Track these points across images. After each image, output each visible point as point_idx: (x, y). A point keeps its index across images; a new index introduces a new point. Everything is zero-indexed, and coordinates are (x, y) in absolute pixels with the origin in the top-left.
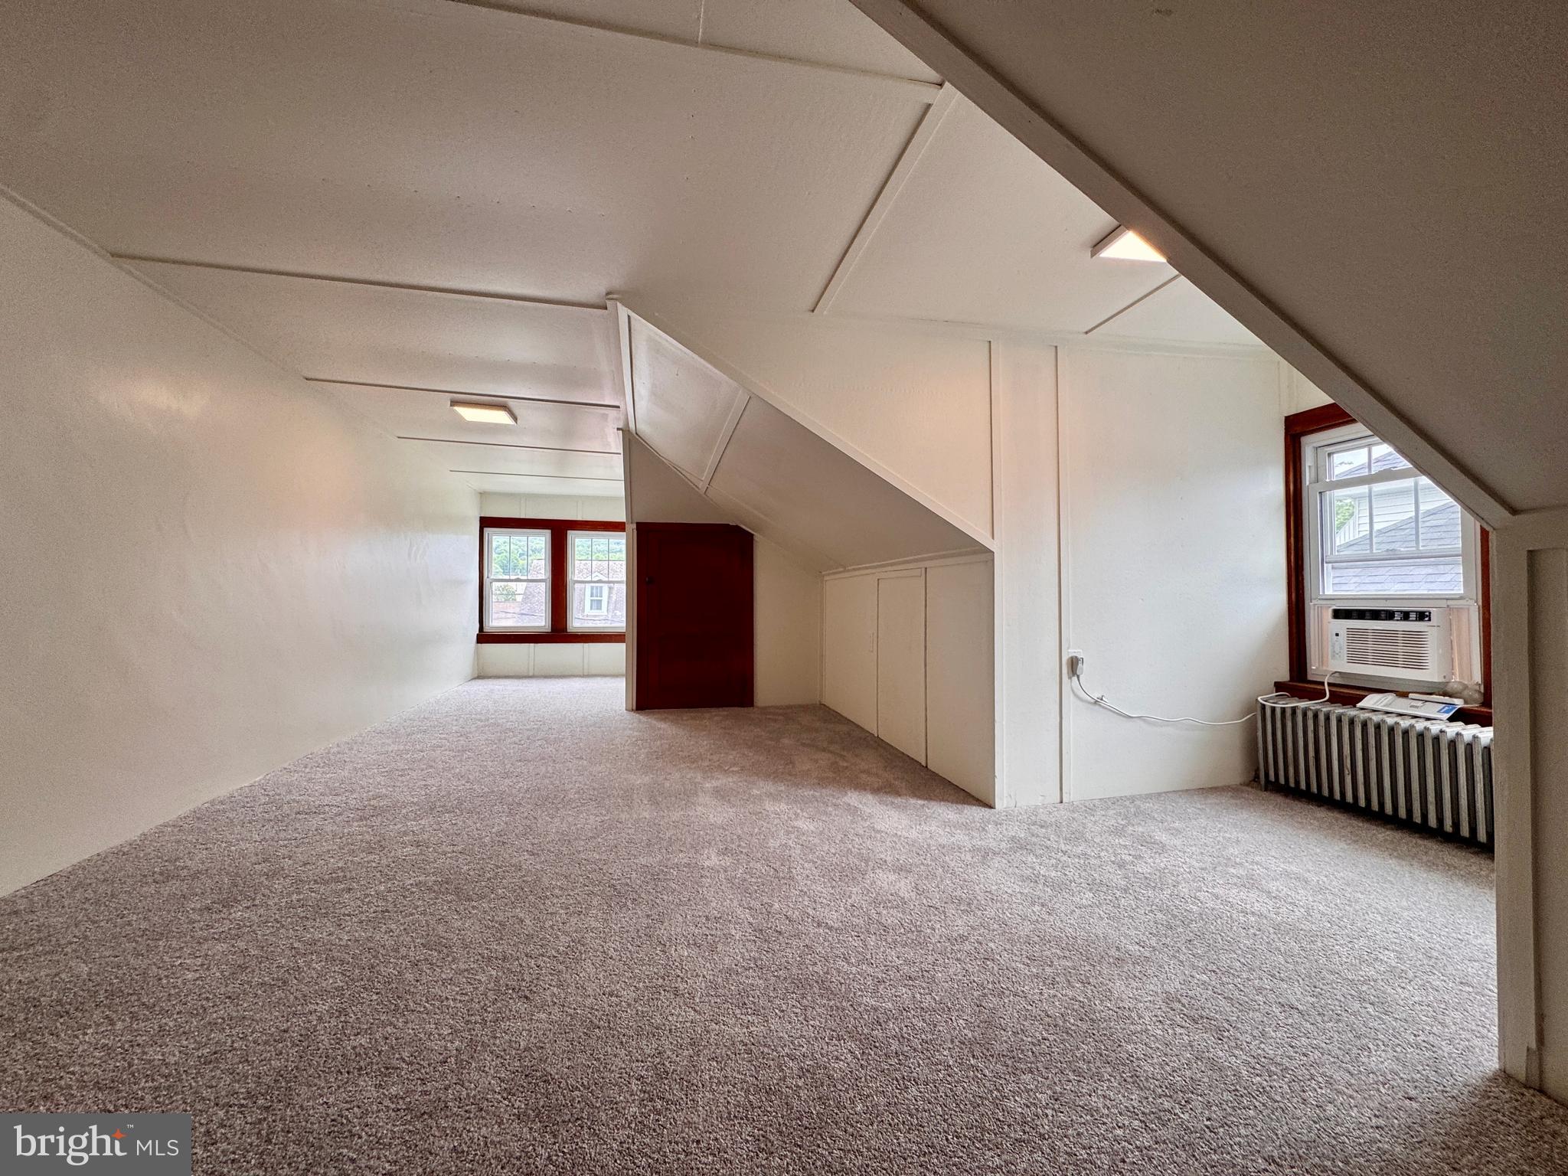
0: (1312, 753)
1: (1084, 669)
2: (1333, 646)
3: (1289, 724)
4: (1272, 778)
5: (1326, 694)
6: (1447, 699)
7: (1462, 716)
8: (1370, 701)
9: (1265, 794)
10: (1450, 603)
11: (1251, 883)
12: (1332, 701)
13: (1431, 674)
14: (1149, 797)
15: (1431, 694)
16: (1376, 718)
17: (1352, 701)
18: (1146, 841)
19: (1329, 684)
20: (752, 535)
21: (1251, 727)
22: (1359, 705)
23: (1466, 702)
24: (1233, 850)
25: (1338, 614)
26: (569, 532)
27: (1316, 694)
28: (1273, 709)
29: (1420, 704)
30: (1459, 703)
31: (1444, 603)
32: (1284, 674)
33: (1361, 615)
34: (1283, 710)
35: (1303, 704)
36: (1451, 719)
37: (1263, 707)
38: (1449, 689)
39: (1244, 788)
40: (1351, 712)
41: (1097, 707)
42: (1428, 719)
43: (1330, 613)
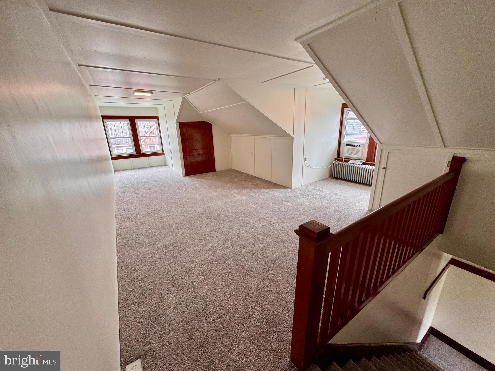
0: (341, 171)
1: (307, 160)
2: (345, 151)
3: (338, 167)
4: (334, 176)
5: (343, 160)
6: (361, 161)
7: (363, 164)
8: (351, 161)
9: (332, 179)
10: (364, 144)
11: (336, 194)
12: (344, 162)
13: (359, 157)
14: (315, 182)
15: (359, 160)
16: (352, 165)
17: (347, 161)
18: (319, 190)
19: (344, 158)
20: (211, 124)
21: (331, 167)
22: (349, 162)
23: (364, 161)
24: (332, 190)
25: (347, 145)
26: (135, 120)
27: (342, 161)
28: (335, 164)
29: (357, 162)
30: (363, 161)
31: (363, 144)
32: (336, 157)
33: (350, 145)
34: (337, 164)
35: (340, 163)
36: (362, 164)
37: (334, 163)
38: (362, 159)
39: (329, 178)
40: (348, 164)
41: (308, 167)
42: (359, 164)
43: (345, 145)
